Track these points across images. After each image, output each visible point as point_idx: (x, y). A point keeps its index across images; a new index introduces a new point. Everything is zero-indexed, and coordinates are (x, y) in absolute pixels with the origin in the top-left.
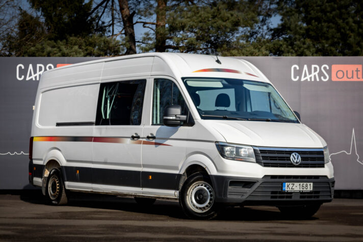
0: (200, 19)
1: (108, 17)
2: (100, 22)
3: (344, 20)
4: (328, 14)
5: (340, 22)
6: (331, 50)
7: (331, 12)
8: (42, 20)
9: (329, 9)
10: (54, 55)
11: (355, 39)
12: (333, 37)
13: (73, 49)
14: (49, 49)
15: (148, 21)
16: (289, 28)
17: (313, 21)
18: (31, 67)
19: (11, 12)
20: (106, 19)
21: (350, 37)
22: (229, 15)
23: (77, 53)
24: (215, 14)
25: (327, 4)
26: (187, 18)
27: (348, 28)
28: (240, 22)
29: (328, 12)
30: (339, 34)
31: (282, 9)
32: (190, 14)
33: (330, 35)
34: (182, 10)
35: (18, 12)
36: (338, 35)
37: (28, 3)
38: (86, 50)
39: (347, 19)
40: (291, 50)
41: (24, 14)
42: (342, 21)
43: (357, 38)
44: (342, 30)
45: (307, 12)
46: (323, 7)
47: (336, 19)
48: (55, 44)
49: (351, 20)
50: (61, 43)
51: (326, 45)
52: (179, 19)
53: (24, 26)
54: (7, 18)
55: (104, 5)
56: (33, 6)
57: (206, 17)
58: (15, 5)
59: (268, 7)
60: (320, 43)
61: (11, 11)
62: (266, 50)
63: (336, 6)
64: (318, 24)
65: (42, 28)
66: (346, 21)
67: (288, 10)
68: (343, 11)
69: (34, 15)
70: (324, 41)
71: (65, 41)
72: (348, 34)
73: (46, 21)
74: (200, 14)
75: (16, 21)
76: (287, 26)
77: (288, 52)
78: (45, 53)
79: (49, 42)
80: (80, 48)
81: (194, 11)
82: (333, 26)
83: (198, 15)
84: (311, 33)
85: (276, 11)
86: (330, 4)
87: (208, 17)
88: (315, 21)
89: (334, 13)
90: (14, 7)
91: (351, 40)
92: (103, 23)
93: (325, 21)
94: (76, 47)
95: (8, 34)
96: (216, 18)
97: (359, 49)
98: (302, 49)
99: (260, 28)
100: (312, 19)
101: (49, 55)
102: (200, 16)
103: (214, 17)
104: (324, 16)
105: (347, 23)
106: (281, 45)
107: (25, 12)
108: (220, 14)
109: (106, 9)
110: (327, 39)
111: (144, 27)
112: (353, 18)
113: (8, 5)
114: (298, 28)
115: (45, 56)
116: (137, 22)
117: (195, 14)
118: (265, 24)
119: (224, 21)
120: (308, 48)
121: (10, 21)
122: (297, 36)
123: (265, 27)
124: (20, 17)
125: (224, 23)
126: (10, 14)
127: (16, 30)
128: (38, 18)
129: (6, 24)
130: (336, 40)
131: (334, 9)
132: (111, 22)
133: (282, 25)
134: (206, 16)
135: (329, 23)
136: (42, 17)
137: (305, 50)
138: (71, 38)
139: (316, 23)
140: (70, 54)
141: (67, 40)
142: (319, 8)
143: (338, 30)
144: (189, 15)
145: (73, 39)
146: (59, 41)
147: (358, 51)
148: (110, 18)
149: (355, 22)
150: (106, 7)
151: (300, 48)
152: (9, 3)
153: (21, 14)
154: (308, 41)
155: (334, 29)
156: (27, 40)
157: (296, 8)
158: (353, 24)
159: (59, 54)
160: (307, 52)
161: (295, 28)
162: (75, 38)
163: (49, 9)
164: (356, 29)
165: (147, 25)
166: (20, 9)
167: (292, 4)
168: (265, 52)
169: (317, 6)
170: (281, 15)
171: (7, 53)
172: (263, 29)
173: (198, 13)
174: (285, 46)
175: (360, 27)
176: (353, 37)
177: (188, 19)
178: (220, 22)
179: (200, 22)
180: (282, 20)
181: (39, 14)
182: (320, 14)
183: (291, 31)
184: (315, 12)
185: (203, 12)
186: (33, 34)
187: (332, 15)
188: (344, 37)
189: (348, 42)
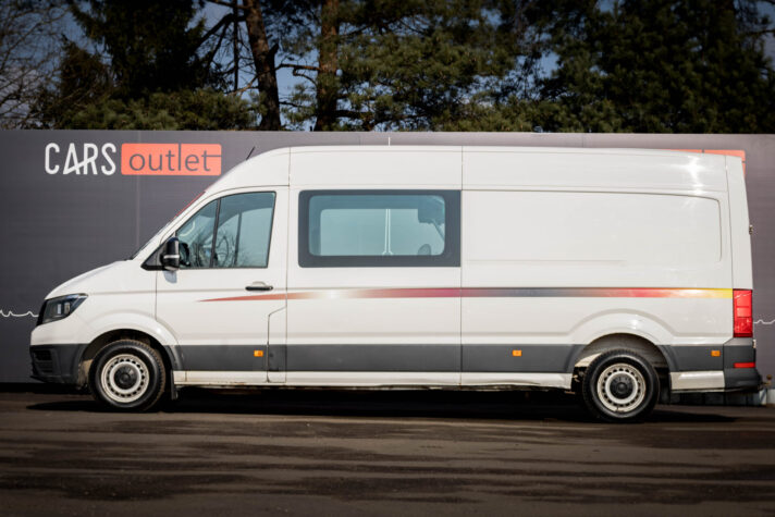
0: (401, 59)
1: (228, 55)
2: (213, 65)
3: (676, 65)
4: (646, 53)
5: (669, 68)
6: (651, 122)
7: (651, 51)
8: (107, 59)
9: (647, 44)
10: (122, 126)
11: (696, 101)
12: (656, 96)
13: (159, 116)
14: (112, 115)
15: (302, 62)
16: (571, 80)
17: (619, 66)
18: (72, 148)
19: (46, 45)
20: (224, 59)
21: (687, 98)
22: (456, 53)
23: (165, 124)
24: (430, 50)
25: (644, 35)
26: (377, 57)
27: (683, 80)
28: (475, 66)
29: (647, 49)
30: (667, 91)
31: (560, 42)
32: (381, 50)
33: (649, 94)
34: (366, 43)
35: (59, 44)
36: (665, 93)
37: (80, 27)
38: (184, 118)
39: (682, 63)
40: (576, 122)
41: (71, 48)
42: (672, 66)
43: (701, 100)
44: (673, 84)
45: (608, 50)
46: (638, 40)
47: (662, 63)
48: (124, 106)
49: (689, 65)
50: (135, 104)
51: (641, 113)
52: (361, 59)
53: (71, 73)
54: (39, 56)
55: (220, 30)
56: (88, 34)
57: (412, 56)
58: (55, 30)
59: (536, 40)
60: (631, 108)
61: (45, 42)
62: (527, 120)
63: (661, 38)
64: (628, 72)
65: (107, 76)
66: (680, 66)
67: (572, 44)
68: (676, 47)
69: (91, 50)
70: (637, 105)
71: (143, 100)
72: (684, 92)
73: (113, 62)
74: (399, 50)
75: (57, 61)
76: (567, 75)
77: (570, 125)
78: (104, 124)
79: (113, 101)
80: (172, 115)
81: (389, 45)
82: (656, 76)
83: (396, 53)
84: (614, 88)
85: (548, 45)
86: (650, 34)
87: (416, 56)
88: (622, 67)
89: (657, 51)
90: (50, 34)
91: (690, 103)
92: (219, 66)
93: (640, 68)
94: (164, 113)
95: (40, 87)
96: (431, 59)
97: (704, 120)
98: (596, 119)
99: (520, 79)
100: (615, 61)
101: (111, 126)
102: (401, 54)
103: (427, 56)
104: (638, 57)
105: (683, 72)
106: (557, 112)
107: (73, 44)
108: (439, 49)
109: (224, 40)
110: (644, 100)
111: (295, 74)
112: (693, 61)
113: (41, 30)
114: (588, 80)
115: (104, 129)
116: (282, 66)
117: (391, 49)
118: (531, 72)
119: (445, 64)
120: (607, 118)
121: (43, 62)
122: (587, 96)
123: (530, 79)
124: (63, 54)
125: (446, 68)
126: (44, 49)
127: (56, 79)
128: (98, 56)
129: (36, 68)
130: (660, 102)
131: (656, 44)
132: (233, 65)
133: (560, 72)
134: (412, 53)
135: (648, 70)
136: (106, 54)
137: (601, 122)
138: (155, 95)
139: (624, 70)
140: (151, 126)
141: (147, 100)
142: (629, 41)
143: (666, 85)
144: (379, 53)
145: (157, 96)
146: (132, 101)
147: (703, 124)
148: (232, 58)
149: (696, 69)
150: (223, 36)
151: (592, 117)
152: (43, 27)
153: (65, 49)
154: (608, 104)
155: (656, 83)
156: (75, 99)
157: (587, 41)
158: (694, 74)
159: (132, 125)
160: (605, 126)
161: (584, 81)
162: (163, 95)
163: (120, 39)
164: (700, 83)
165: (301, 72)
166: (65, 39)
167: (579, 33)
168: (523, 124)
169: (625, 38)
170: (559, 53)
171: (39, 124)
172: (526, 81)
173: (397, 48)
174: (563, 113)
175: (706, 79)
176: (692, 97)
177: (378, 60)
178: (438, 65)
179: (401, 65)
180: (559, 63)
181: (101, 48)
182: (630, 53)
183: (575, 84)
184: (622, 48)
185: (405, 47)
186: (88, 88)
187: (653, 55)
188: (677, 98)
189: (684, 106)
